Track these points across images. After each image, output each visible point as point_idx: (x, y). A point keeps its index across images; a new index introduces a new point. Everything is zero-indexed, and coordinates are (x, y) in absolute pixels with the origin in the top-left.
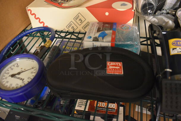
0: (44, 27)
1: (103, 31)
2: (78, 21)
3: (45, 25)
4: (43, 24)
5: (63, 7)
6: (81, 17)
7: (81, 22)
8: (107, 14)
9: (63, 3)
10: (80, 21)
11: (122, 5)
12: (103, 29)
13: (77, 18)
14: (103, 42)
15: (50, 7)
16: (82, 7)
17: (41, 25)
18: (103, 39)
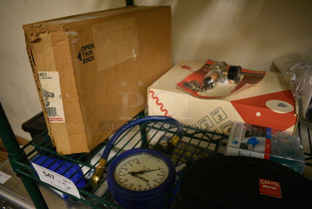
0: (165, 117)
1: (253, 137)
2: (216, 117)
3: (168, 115)
4: (165, 112)
5: (198, 95)
6: (221, 113)
7: (219, 120)
8: (258, 114)
9: (198, 91)
10: (219, 118)
11: (280, 105)
12: (252, 133)
13: (216, 113)
14: (254, 151)
15: (179, 93)
16: (225, 100)
17: (163, 114)
18: (254, 147)
